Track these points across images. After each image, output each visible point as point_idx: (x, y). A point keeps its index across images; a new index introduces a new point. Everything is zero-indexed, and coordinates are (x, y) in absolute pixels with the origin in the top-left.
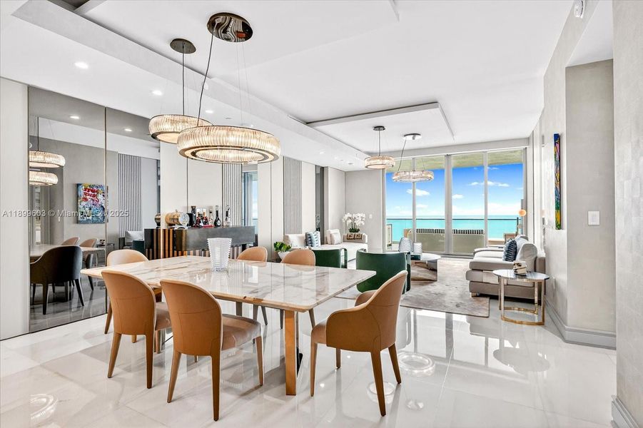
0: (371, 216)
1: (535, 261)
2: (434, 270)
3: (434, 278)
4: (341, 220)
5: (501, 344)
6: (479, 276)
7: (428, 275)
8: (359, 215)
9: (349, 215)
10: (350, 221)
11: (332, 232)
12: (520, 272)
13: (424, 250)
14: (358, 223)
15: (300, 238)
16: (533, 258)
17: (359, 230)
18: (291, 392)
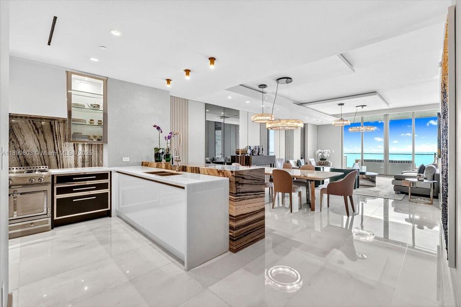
0: (333, 152)
1: (434, 176)
2: (374, 182)
3: (374, 185)
4: (315, 154)
5: (410, 216)
6: (399, 183)
7: (370, 184)
8: (326, 150)
9: (320, 151)
10: (321, 154)
11: (311, 160)
12: (420, 179)
13: (368, 170)
14: (326, 155)
15: (295, 162)
16: (432, 174)
17: (326, 160)
18: (313, 209)
